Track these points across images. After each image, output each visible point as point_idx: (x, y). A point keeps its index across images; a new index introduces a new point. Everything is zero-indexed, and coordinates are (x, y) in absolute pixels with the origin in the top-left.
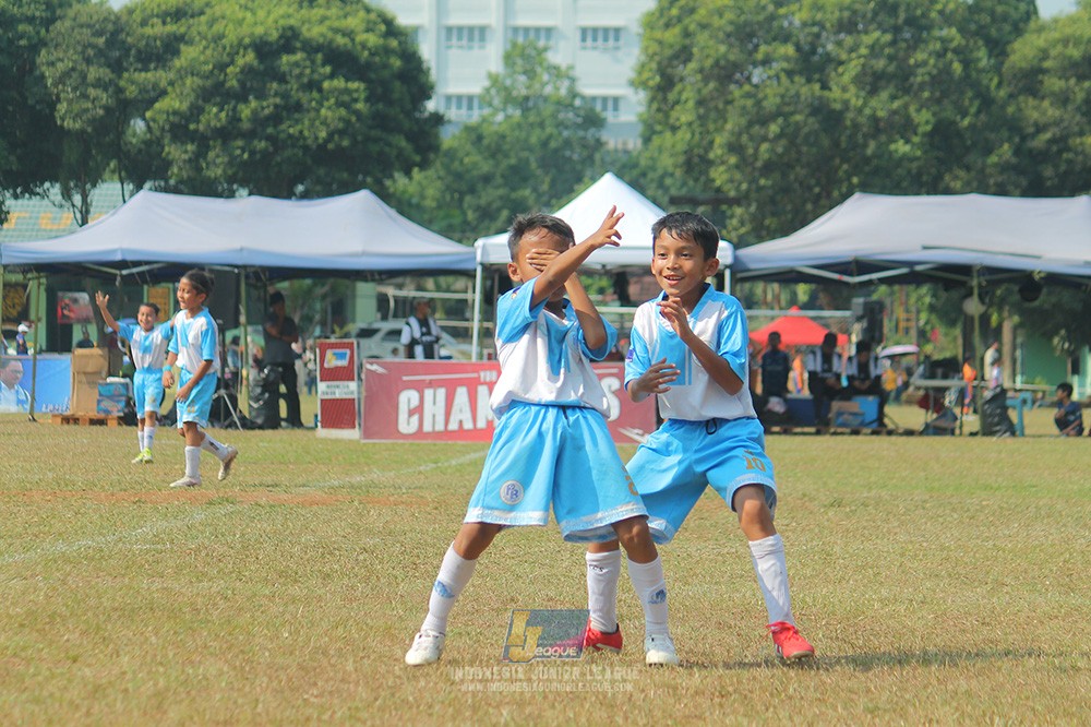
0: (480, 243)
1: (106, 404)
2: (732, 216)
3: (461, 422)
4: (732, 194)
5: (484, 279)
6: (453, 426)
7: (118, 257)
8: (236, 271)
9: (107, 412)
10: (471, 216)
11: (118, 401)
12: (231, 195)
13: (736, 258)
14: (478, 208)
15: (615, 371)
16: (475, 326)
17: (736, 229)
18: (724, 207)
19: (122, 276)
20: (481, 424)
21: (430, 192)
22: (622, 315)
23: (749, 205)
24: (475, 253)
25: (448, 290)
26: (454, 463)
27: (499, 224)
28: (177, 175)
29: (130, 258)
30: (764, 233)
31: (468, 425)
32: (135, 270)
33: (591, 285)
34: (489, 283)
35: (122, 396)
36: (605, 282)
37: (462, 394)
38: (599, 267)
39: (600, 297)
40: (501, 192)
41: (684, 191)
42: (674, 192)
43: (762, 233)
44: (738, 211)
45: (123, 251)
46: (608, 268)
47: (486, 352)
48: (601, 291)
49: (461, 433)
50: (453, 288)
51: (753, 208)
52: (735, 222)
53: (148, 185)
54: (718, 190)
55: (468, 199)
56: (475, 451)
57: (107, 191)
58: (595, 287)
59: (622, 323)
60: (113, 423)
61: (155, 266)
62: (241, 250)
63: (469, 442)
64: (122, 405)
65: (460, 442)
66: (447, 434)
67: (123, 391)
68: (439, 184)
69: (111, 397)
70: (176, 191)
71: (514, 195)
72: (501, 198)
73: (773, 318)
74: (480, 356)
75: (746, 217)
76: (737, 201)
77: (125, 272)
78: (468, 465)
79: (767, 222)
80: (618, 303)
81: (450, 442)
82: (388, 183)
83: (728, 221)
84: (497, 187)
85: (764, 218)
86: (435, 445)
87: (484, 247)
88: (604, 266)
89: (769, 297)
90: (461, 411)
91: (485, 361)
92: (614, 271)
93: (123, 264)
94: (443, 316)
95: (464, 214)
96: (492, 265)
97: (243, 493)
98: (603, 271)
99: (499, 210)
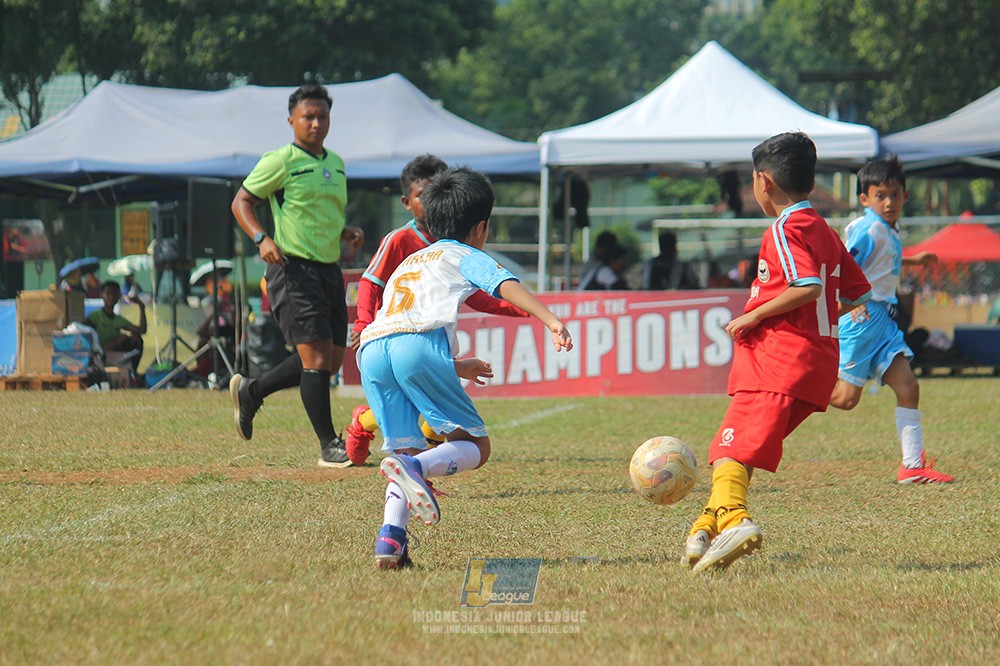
0: (545, 138)
1: (65, 362)
2: (881, 96)
3: (525, 373)
4: (880, 66)
5: (552, 186)
6: (515, 378)
7: (74, 168)
8: (229, 183)
9: (65, 372)
10: (539, 106)
11: (80, 358)
12: (222, 85)
13: (882, 149)
14: (546, 96)
15: (724, 299)
16: (542, 248)
17: (886, 112)
18: (870, 84)
19: (79, 194)
20: (552, 374)
21: (483, 77)
22: (740, 230)
23: (903, 80)
24: (538, 152)
25: (511, 204)
26: (515, 423)
27: (575, 115)
28: (154, 63)
29: (89, 168)
30: (923, 115)
31: (534, 376)
32: (96, 186)
33: (698, 192)
34: (558, 191)
35: (83, 350)
36: (712, 187)
37: (525, 334)
38: (701, 165)
39: (710, 208)
40: (575, 73)
41: (819, 67)
42: (805, 67)
43: (919, 116)
44: (889, 89)
45: (80, 161)
46: (714, 166)
47: (557, 281)
48: (711, 200)
49: (525, 387)
50: (517, 201)
51: (908, 84)
52: (884, 103)
53: (116, 77)
54: (863, 62)
55: (534, 86)
56: (542, 409)
57: (62, 86)
58: (704, 194)
59: (740, 240)
60: (73, 387)
61: (123, 180)
62: (235, 156)
63: (536, 398)
64: (84, 362)
65: (524, 399)
66: (507, 389)
67: (85, 343)
68: (492, 66)
69: (71, 353)
70: (153, 83)
71: (592, 78)
72: (577, 81)
73: (939, 227)
74: (551, 287)
75: (899, 95)
76: (887, 76)
77: (83, 189)
78: (532, 426)
79: (926, 102)
80: (731, 214)
81: (511, 399)
82: (428, 66)
83: (876, 103)
84: (570, 68)
85: (922, 97)
86: (492, 402)
87: (551, 145)
88: (708, 164)
89: (935, 200)
90: (524, 357)
91: (557, 292)
92: (722, 170)
93: (81, 178)
94: (507, 238)
95: (530, 104)
96: (561, 167)
97: (234, 469)
98: (706, 171)
99: (574, 98)
